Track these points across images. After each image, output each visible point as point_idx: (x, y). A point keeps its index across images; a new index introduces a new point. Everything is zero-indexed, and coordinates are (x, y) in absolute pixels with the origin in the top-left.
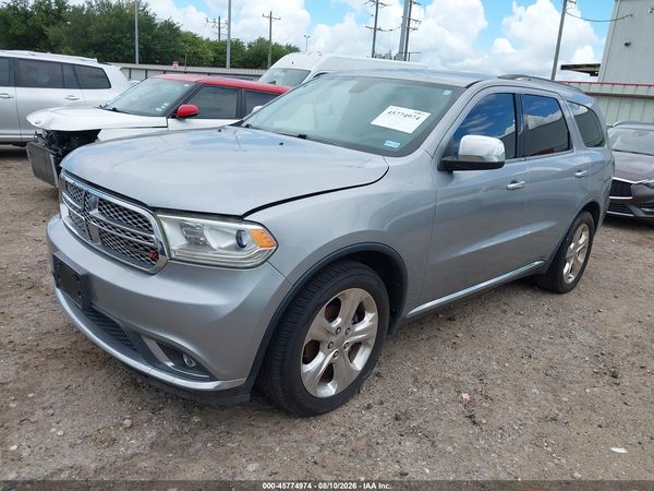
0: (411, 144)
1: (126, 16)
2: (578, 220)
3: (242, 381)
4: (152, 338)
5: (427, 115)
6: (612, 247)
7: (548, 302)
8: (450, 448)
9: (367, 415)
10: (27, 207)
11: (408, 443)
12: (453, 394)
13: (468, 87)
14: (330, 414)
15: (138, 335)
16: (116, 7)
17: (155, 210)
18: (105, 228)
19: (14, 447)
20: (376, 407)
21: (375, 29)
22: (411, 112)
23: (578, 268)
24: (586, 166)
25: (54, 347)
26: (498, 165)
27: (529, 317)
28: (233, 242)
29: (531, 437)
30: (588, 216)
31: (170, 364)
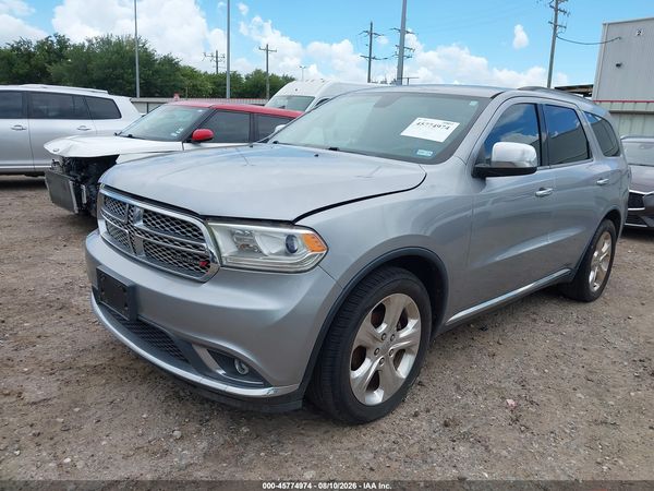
0: (443, 153)
1: (127, 52)
2: (602, 228)
3: (296, 387)
4: (203, 345)
5: (456, 125)
6: (630, 257)
7: (576, 311)
8: (504, 453)
9: (415, 423)
10: (47, 233)
11: (461, 449)
12: (498, 400)
13: (493, 97)
14: (379, 422)
15: (189, 343)
16: (116, 44)
17: (205, 218)
18: (151, 240)
19: (68, 460)
20: (423, 415)
21: (370, 58)
22: (440, 122)
23: (603, 277)
24: (607, 175)
25: (93, 363)
26: (531, 171)
27: (559, 325)
28: (283, 247)
29: (584, 441)
30: (610, 224)
31: (221, 372)
